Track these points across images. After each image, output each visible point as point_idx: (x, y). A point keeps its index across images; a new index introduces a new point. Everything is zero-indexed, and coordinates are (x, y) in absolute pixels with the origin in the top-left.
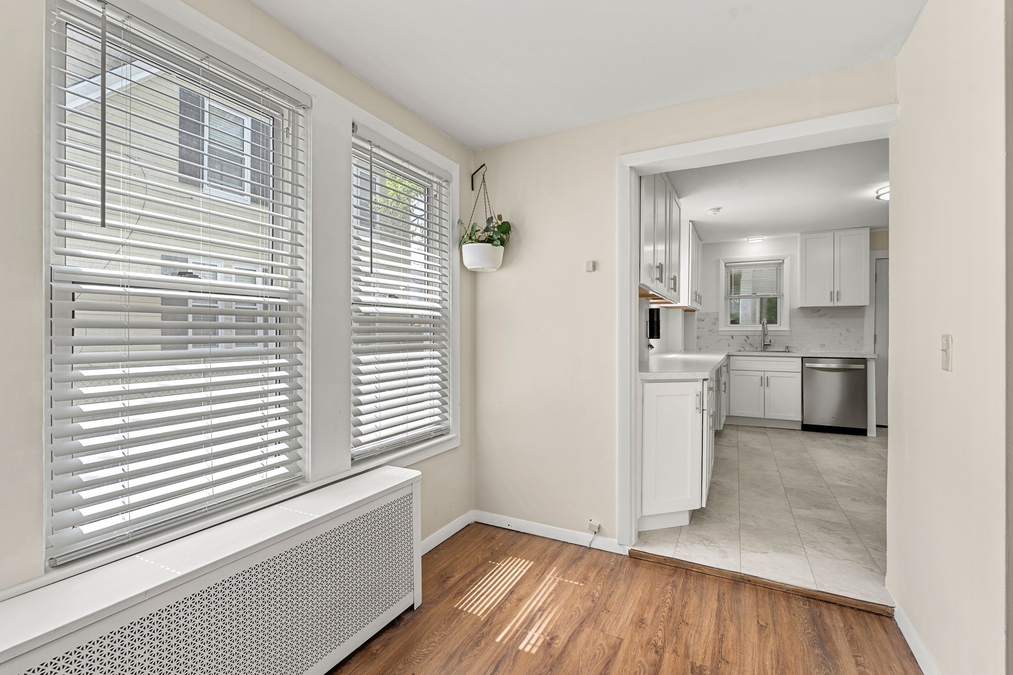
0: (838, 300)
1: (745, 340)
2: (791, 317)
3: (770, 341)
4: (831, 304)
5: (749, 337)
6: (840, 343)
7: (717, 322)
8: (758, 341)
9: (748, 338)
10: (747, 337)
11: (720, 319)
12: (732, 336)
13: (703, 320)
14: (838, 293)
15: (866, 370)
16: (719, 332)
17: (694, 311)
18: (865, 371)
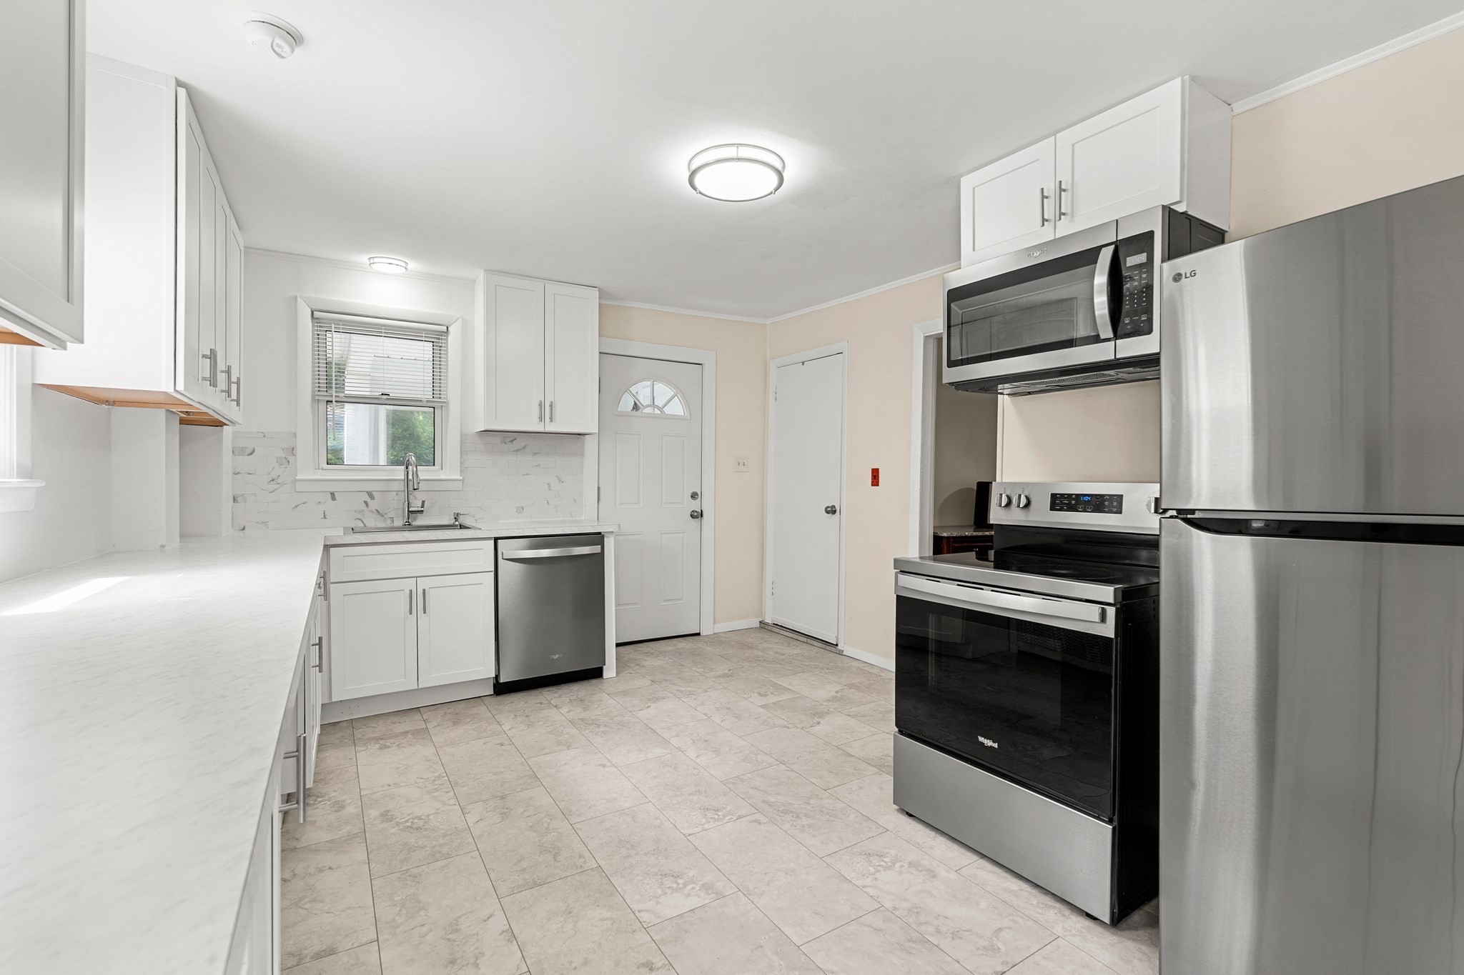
0: (551, 419)
1: (366, 503)
2: (463, 452)
3: (423, 502)
4: (539, 428)
5: (375, 494)
6: (548, 504)
7: (291, 459)
8: (395, 505)
9: (372, 497)
10: (371, 495)
11: (299, 451)
12: (333, 495)
13: (249, 451)
14: (551, 406)
15: (600, 556)
16: (298, 484)
17: (220, 424)
18: (599, 558)
